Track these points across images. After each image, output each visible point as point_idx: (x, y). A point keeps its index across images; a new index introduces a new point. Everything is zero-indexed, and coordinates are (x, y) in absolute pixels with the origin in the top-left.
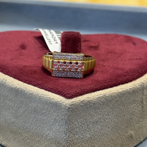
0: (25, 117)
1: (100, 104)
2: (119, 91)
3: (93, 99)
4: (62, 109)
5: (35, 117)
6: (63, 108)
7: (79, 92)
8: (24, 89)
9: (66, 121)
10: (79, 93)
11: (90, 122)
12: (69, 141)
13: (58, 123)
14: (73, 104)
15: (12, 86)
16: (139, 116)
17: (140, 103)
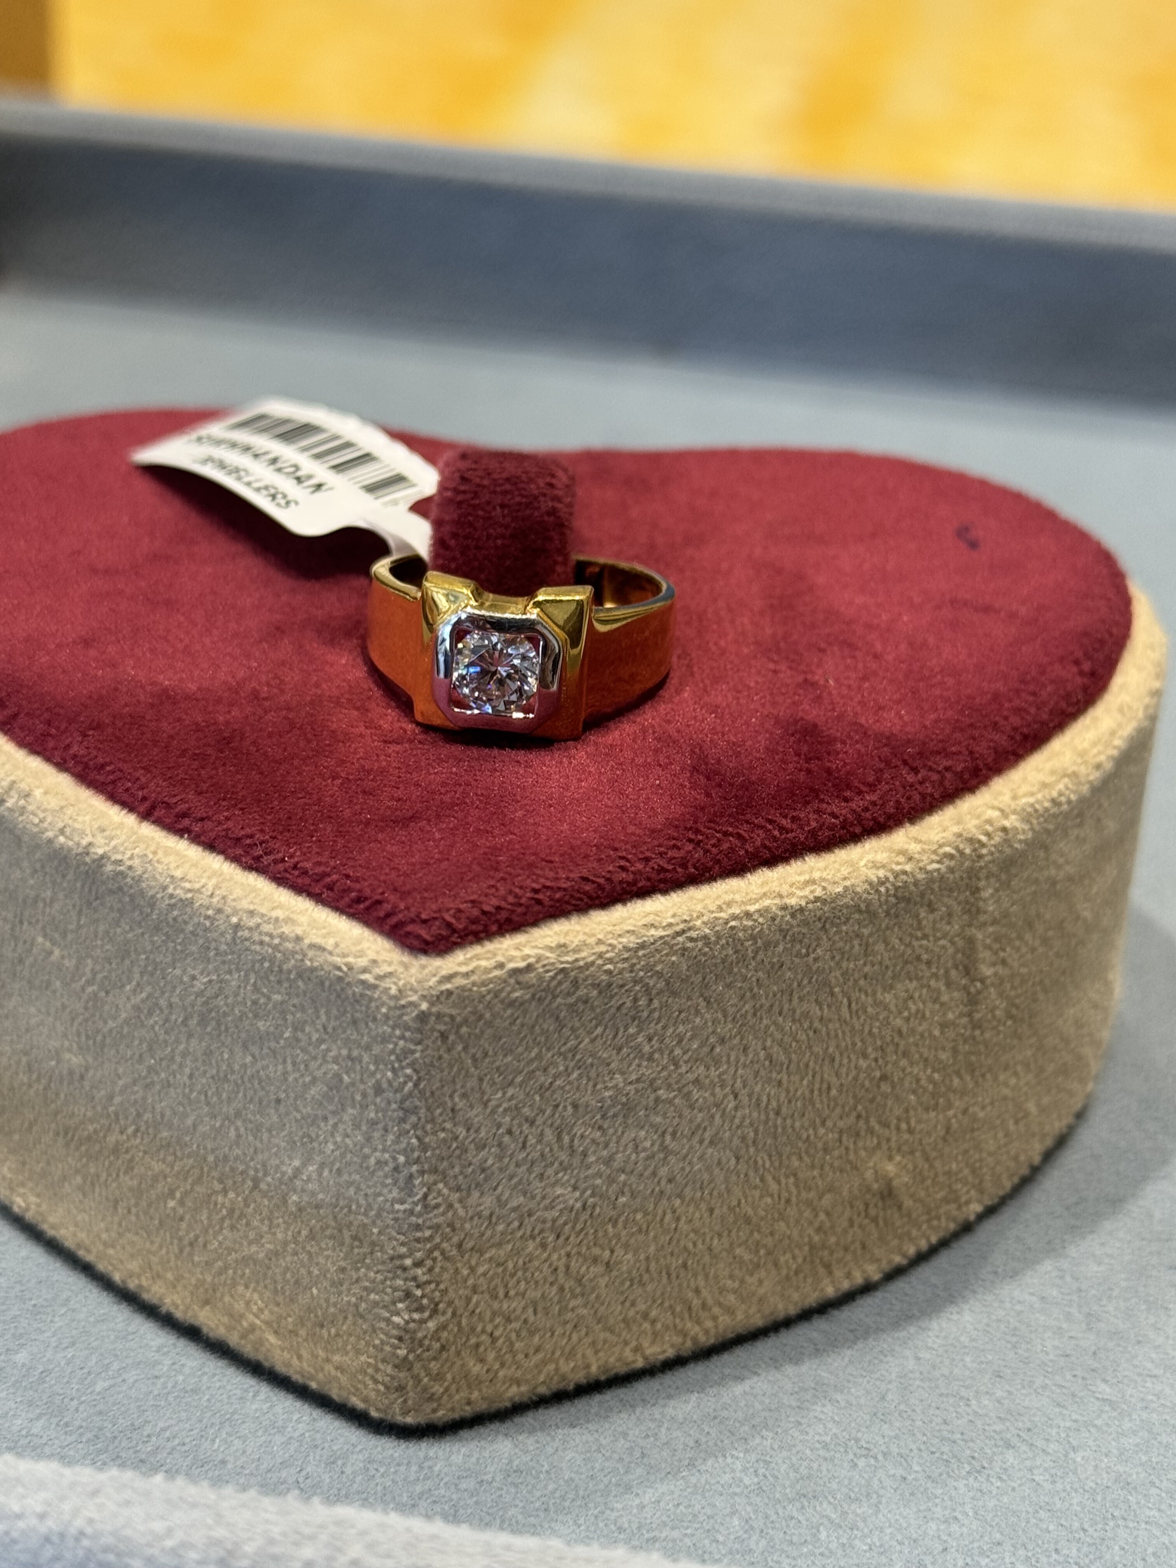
0: (145, 1046)
1: (647, 990)
2: (793, 901)
3: (600, 955)
4: (375, 1019)
5: (208, 1053)
6: (387, 1017)
7: (498, 908)
8: (136, 862)
9: (402, 1101)
10: (504, 915)
11: (575, 1106)
12: (428, 1233)
13: (350, 1111)
14: (449, 993)
15: (62, 839)
16: (943, 1056)
17: (953, 973)
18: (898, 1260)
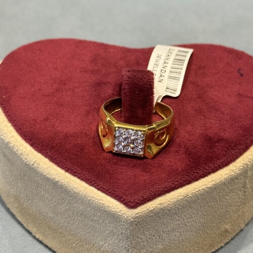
0: (68, 216)
1: (178, 209)
2: (209, 186)
3: (169, 204)
4: (121, 221)
6: (124, 221)
8: (66, 183)
9: (127, 236)
10: (148, 199)
11: (163, 231)
13: (115, 236)
14: (137, 217)
15: (48, 175)
16: (239, 203)
18: (228, 241)
